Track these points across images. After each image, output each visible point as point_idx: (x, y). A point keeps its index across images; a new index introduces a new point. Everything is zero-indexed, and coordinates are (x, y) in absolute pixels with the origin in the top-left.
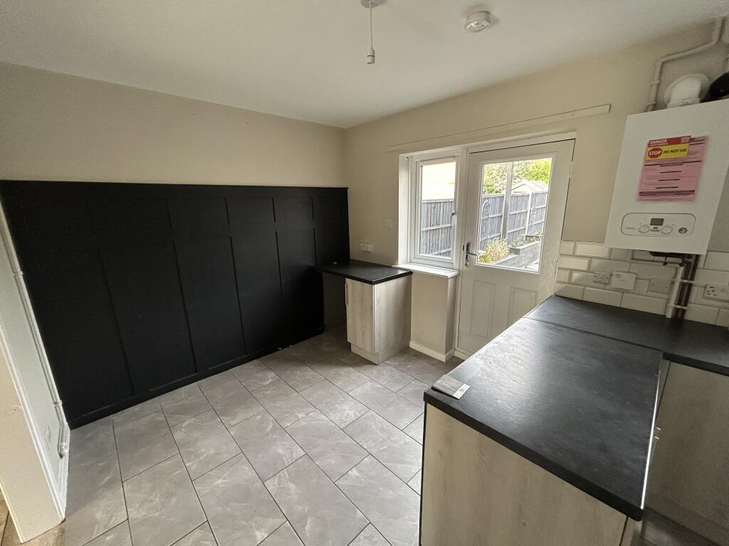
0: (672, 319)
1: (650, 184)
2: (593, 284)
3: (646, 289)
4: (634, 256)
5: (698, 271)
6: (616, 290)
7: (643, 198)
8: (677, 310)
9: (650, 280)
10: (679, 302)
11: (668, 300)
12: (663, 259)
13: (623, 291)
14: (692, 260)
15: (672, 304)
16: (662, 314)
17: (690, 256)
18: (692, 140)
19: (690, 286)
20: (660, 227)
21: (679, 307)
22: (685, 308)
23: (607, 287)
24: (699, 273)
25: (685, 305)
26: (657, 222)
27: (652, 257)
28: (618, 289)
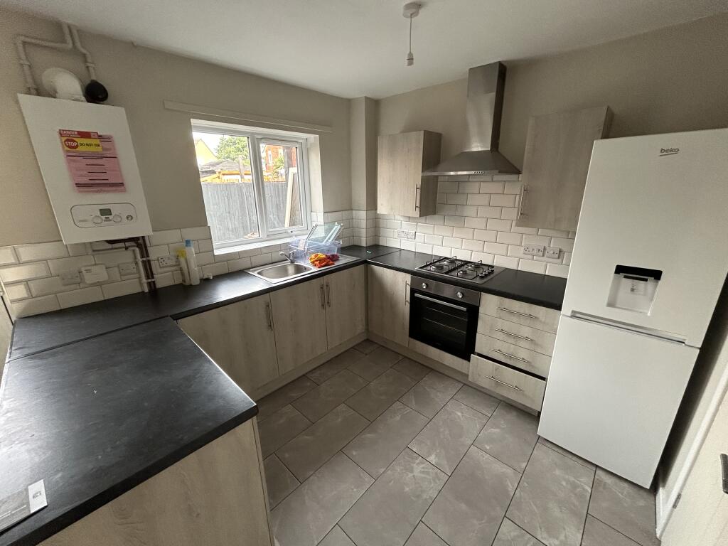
0: (150, 292)
1: (81, 176)
2: (63, 288)
3: (119, 275)
4: (93, 249)
5: (148, 248)
6: (93, 285)
7: (82, 189)
8: (149, 284)
9: (118, 266)
10: (148, 277)
11: (140, 278)
12: (122, 245)
13: (99, 284)
14: (141, 241)
15: (144, 280)
16: (140, 291)
17: (137, 239)
18: (100, 137)
19: (149, 261)
20: (111, 217)
21: (150, 280)
22: (153, 280)
23: (82, 285)
24: (150, 250)
25: (153, 278)
26: (106, 212)
27: (109, 246)
28: (95, 283)
